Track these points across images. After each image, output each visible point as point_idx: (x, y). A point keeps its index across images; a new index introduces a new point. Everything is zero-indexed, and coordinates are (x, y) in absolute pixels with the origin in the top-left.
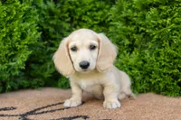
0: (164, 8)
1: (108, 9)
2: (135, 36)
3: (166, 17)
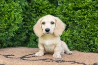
0: (84, 10)
1: (56, 8)
2: (69, 22)
3: (85, 15)
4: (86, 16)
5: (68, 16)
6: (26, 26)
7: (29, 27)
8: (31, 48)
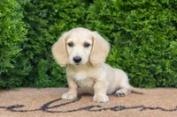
4: (146, 22)
5: (111, 23)
6: (29, 46)
7: (35, 47)
8: (42, 89)
